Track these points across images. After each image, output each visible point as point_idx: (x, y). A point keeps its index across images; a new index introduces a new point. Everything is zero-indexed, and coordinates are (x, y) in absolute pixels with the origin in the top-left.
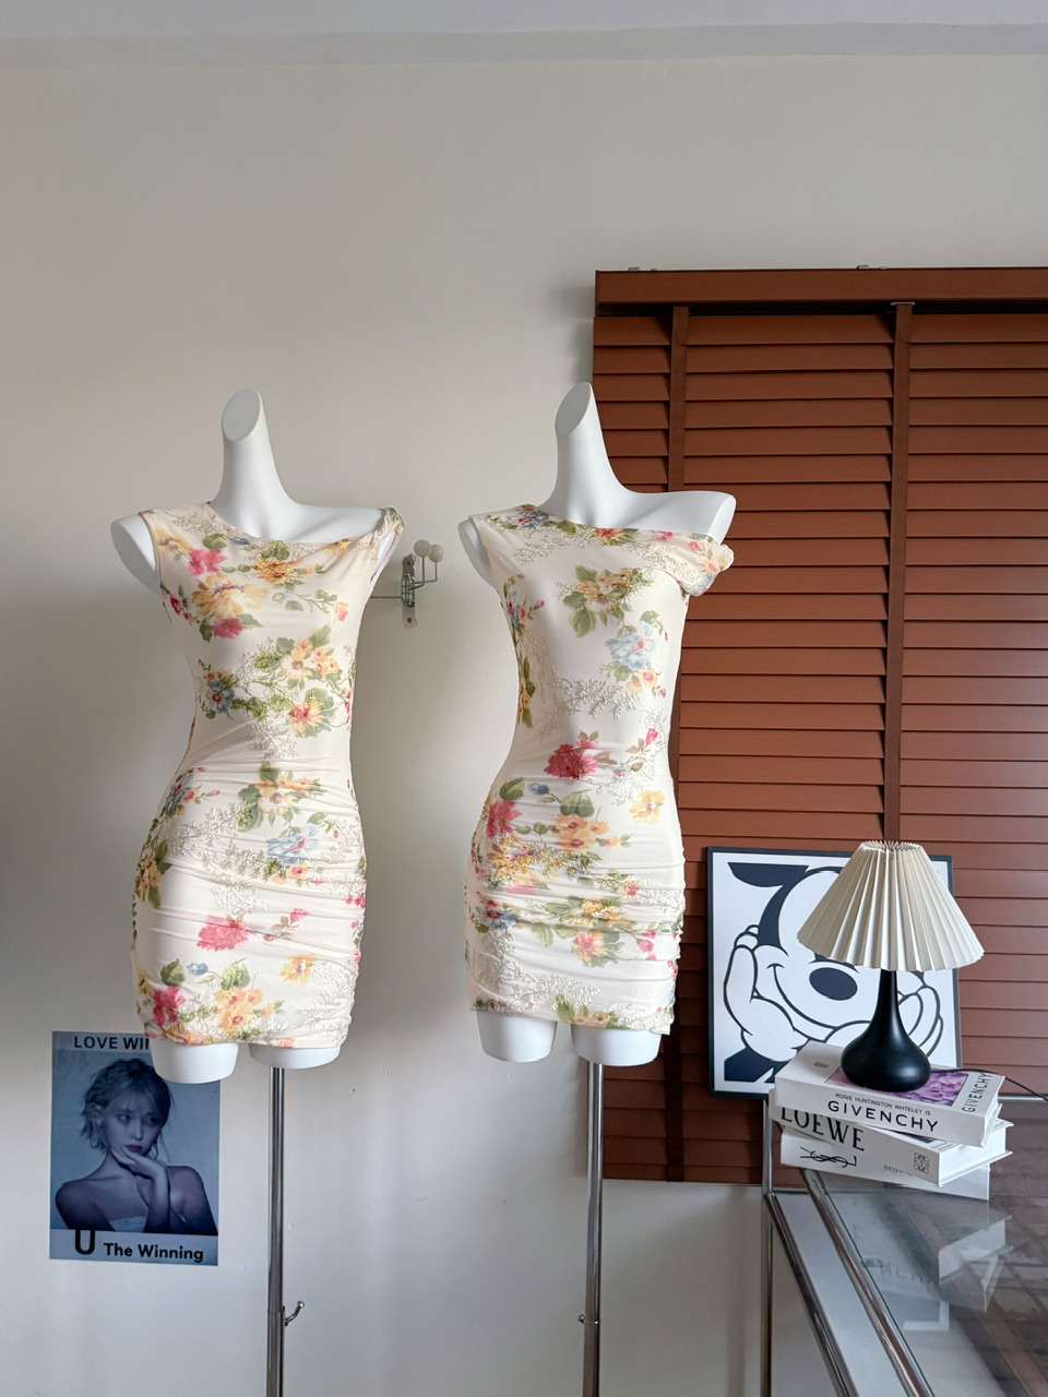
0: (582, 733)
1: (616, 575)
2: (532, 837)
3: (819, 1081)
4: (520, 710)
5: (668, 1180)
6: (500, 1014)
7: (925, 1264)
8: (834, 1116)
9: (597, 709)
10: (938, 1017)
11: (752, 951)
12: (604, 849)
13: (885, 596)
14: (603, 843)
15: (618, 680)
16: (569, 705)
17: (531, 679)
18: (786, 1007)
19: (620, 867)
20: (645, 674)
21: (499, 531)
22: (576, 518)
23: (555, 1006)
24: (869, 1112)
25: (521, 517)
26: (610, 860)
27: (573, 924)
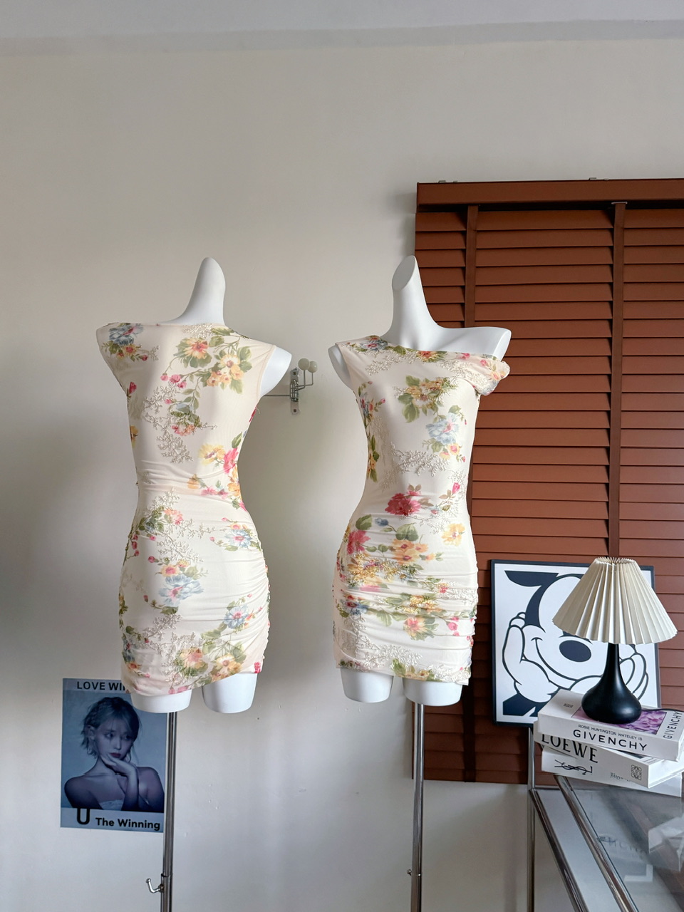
0: (411, 486)
1: (433, 382)
2: (377, 554)
3: (567, 716)
4: (369, 470)
5: (466, 781)
6: (356, 670)
7: (639, 839)
8: (577, 740)
9: (420, 470)
10: (645, 673)
11: (521, 629)
12: (424, 562)
13: (609, 395)
14: (423, 558)
15: (434, 451)
16: (401, 467)
17: (376, 450)
18: (544, 666)
19: (435, 575)
20: (452, 447)
21: (356, 353)
22: (406, 345)
23: (392, 666)
24: (601, 738)
25: (369, 344)
26: (429, 569)
27: (404, 612)
